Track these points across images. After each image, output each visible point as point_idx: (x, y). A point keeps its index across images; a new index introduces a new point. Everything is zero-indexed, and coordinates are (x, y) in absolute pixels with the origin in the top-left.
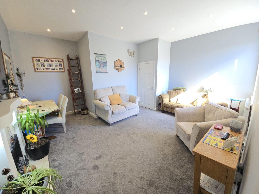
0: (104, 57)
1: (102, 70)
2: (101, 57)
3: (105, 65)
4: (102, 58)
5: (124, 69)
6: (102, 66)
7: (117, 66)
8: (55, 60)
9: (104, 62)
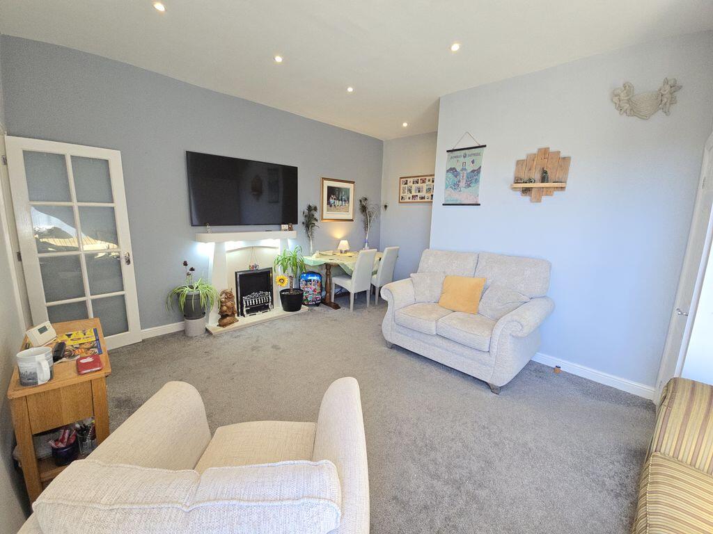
0: (474, 155)
1: (464, 195)
2: (465, 157)
3: (473, 181)
4: (468, 160)
5: (563, 188)
6: (463, 184)
7: (526, 179)
8: (427, 178)
9: (473, 171)
